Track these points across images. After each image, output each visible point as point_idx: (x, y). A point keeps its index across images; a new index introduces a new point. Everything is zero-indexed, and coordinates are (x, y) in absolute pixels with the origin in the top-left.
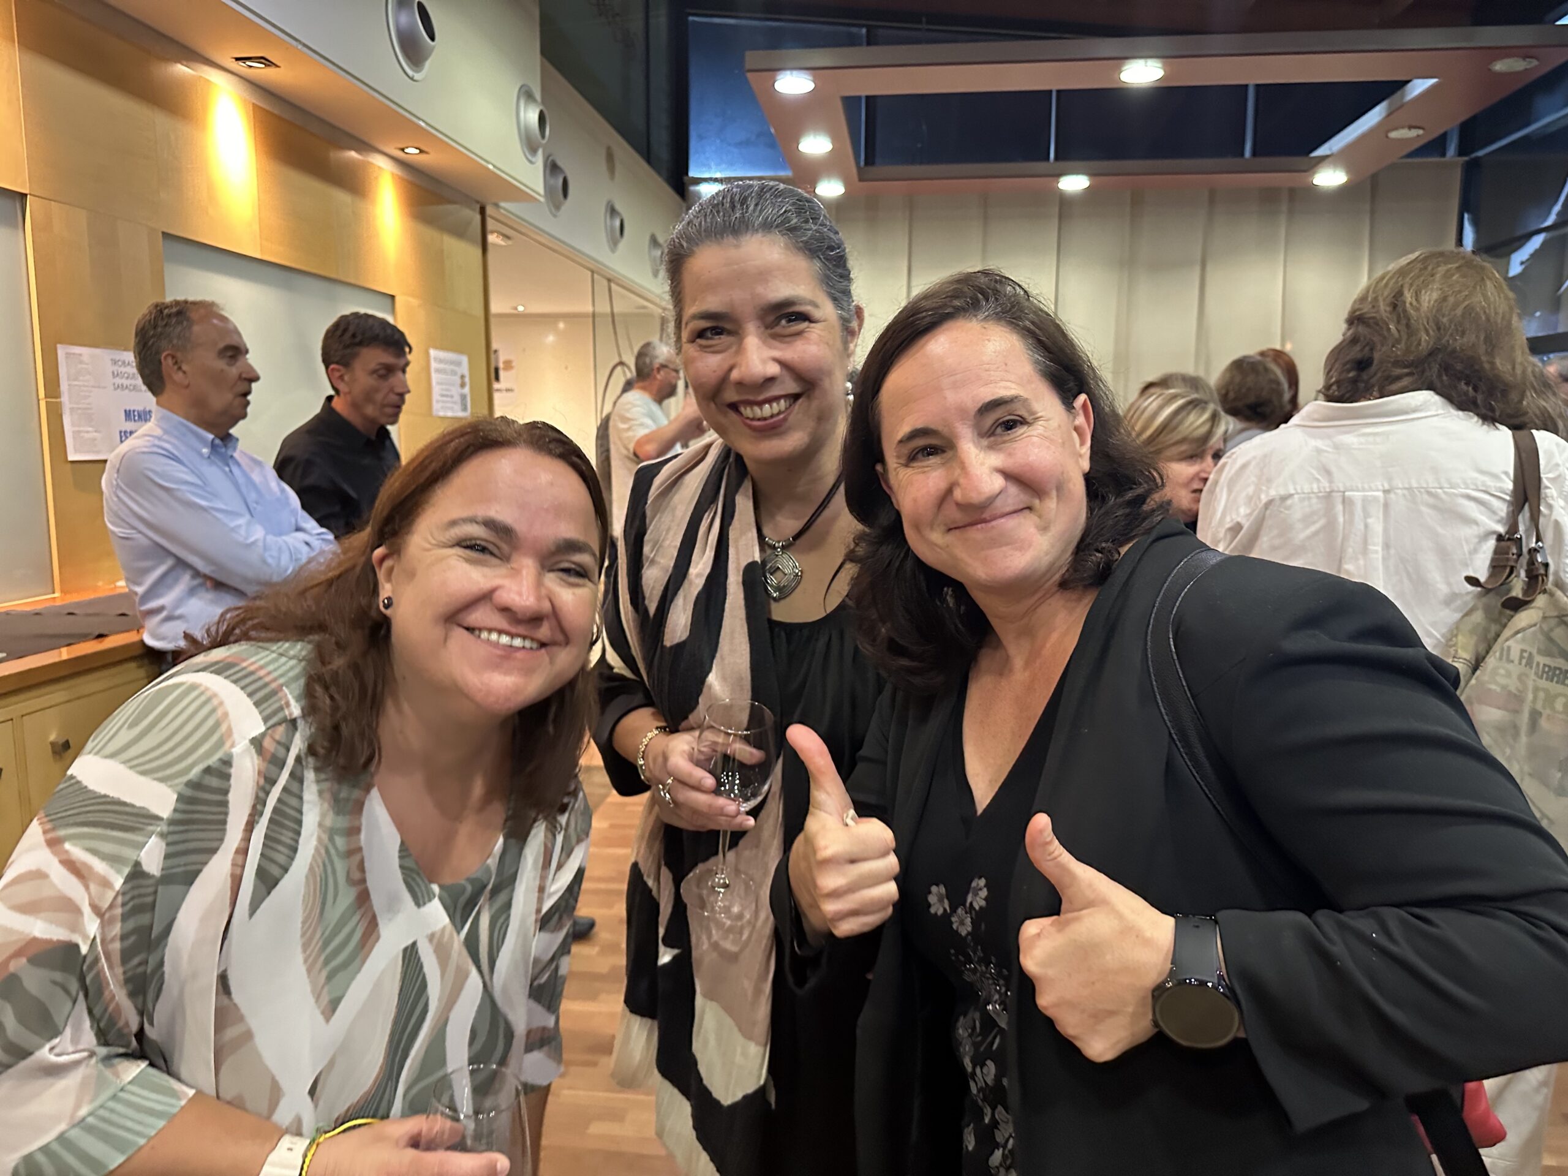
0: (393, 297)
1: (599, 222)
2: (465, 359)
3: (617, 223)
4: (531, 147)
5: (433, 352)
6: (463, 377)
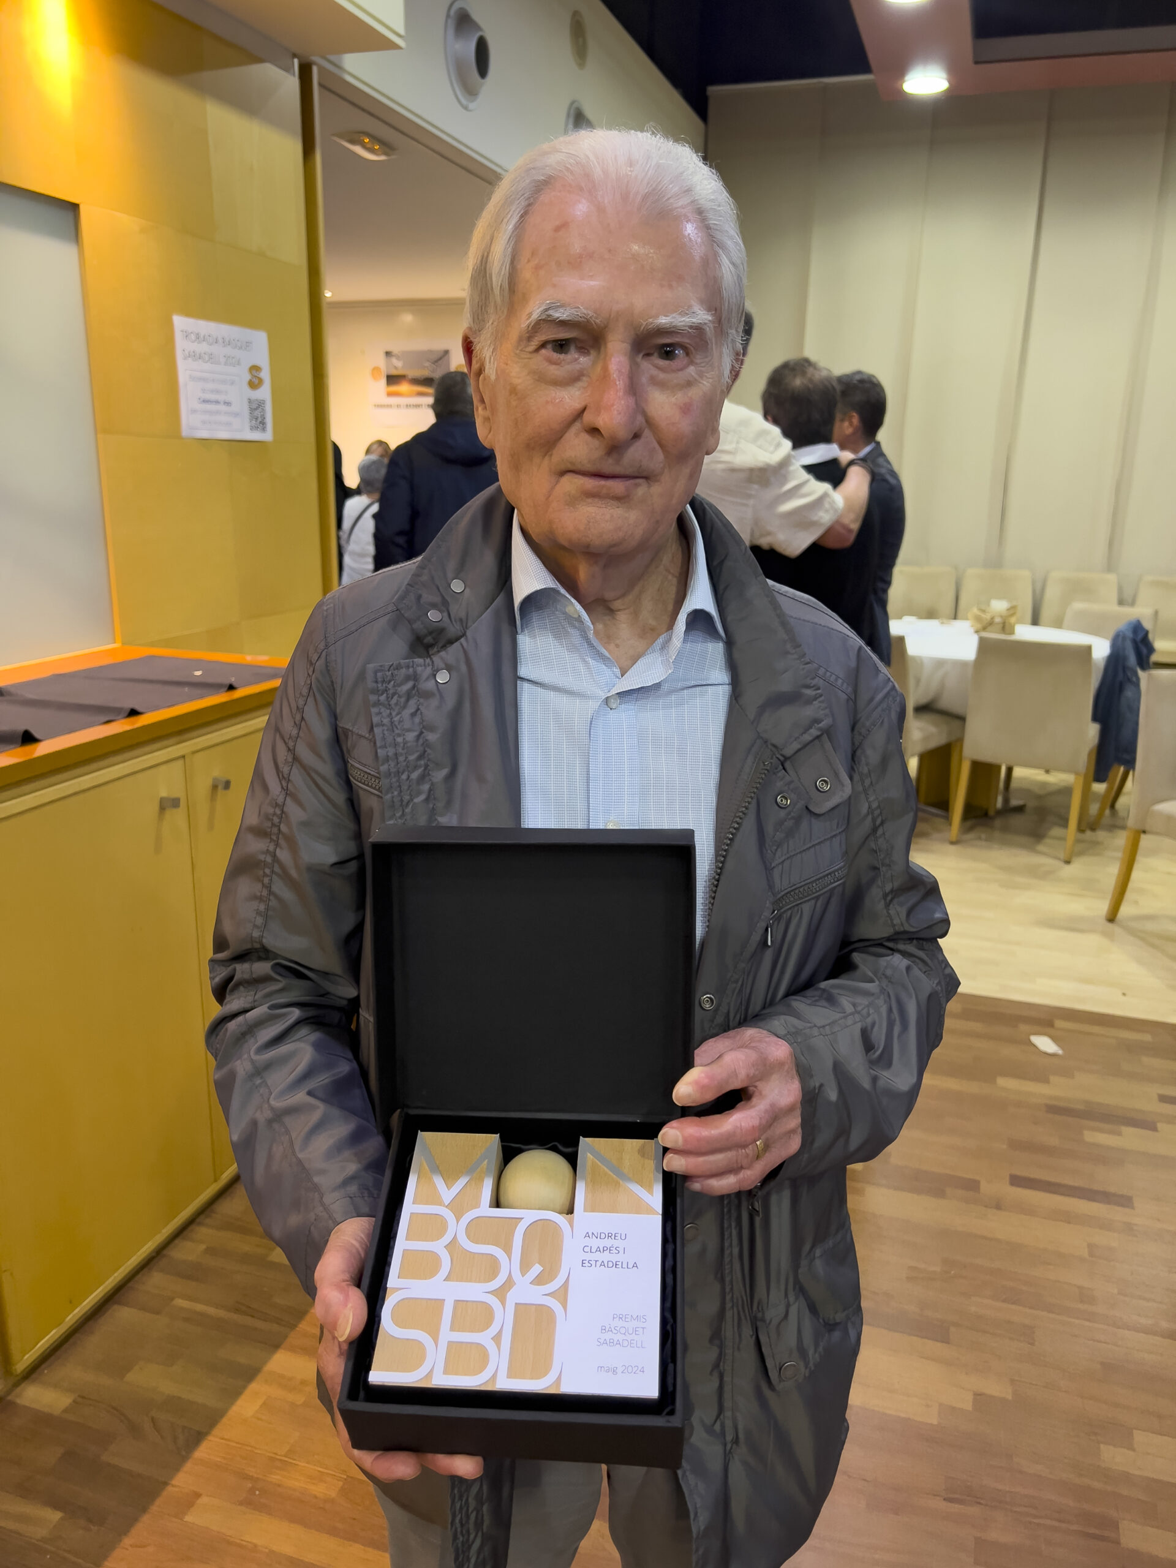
0: (74, 208)
2: (260, 339)
5: (180, 322)
6: (255, 369)
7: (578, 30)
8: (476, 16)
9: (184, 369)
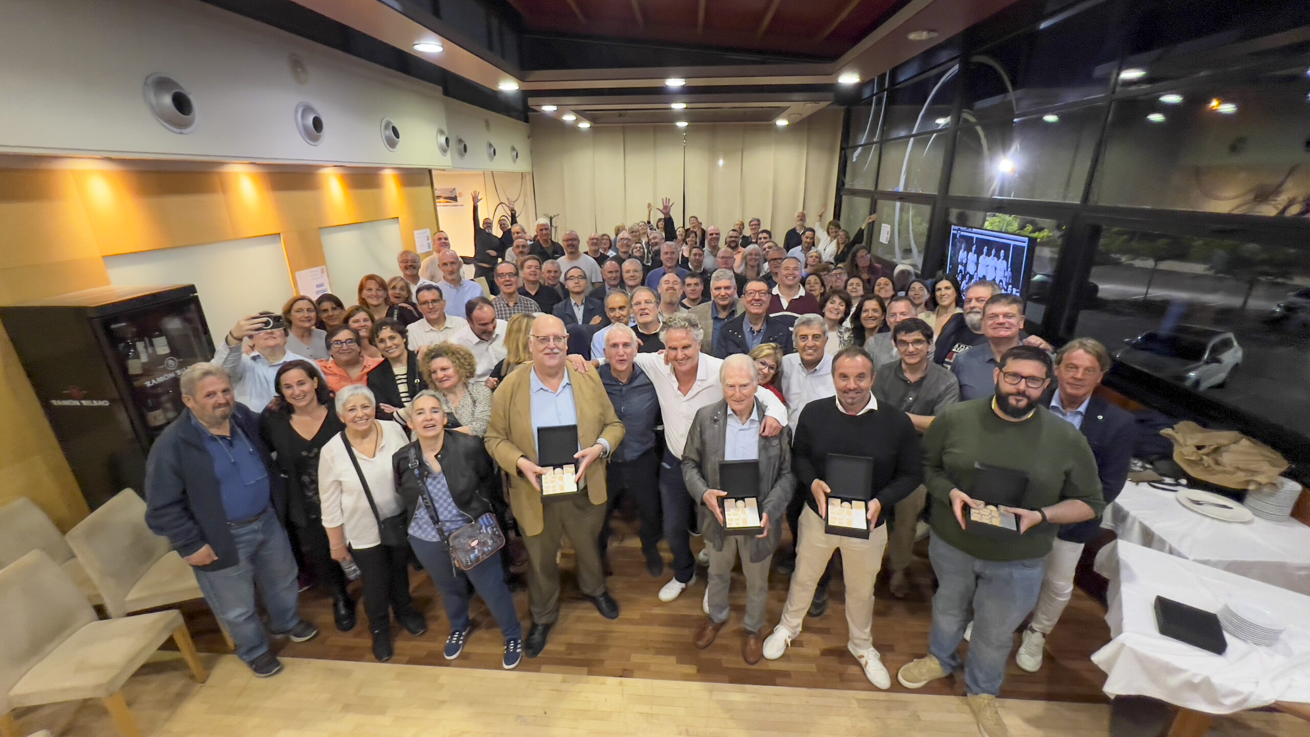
1: (485, 151)
3: (492, 150)
4: (444, 151)
5: (415, 232)
7: (487, 124)
8: (463, 139)
9: (417, 241)
